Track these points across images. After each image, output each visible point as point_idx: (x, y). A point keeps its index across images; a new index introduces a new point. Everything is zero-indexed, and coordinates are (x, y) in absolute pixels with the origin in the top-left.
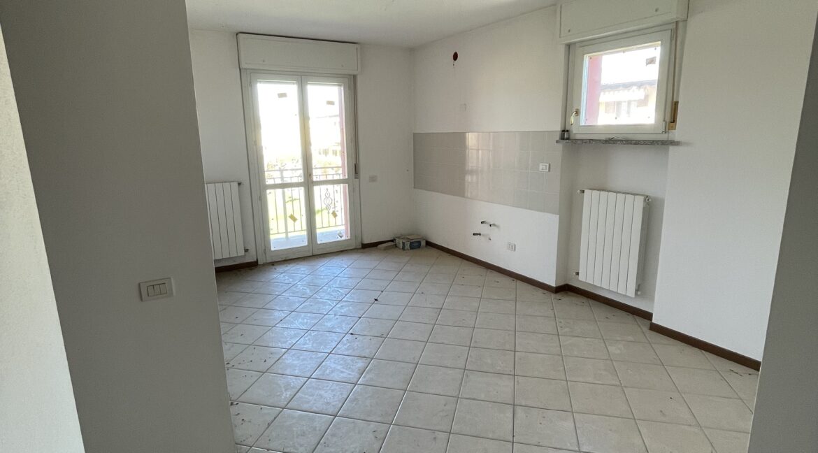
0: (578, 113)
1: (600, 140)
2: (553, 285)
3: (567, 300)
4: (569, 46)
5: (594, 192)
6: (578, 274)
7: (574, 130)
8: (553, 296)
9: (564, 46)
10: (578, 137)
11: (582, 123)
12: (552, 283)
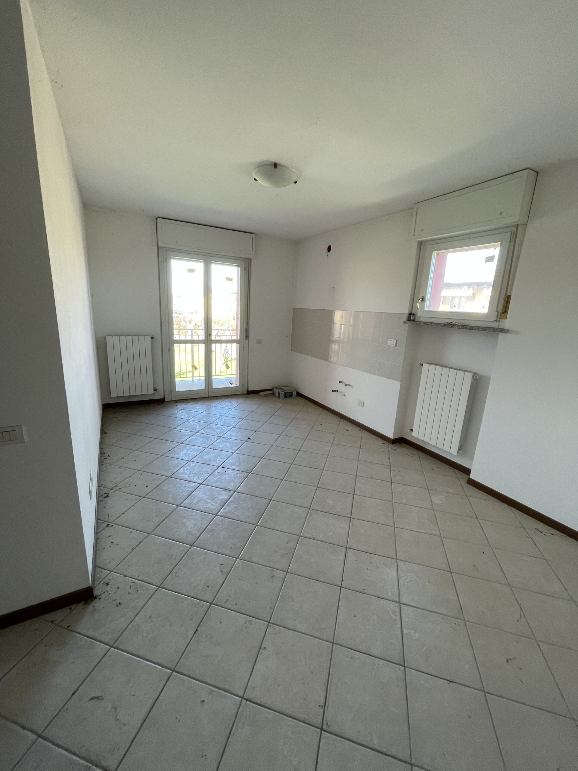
0: (423, 300)
1: (440, 324)
2: (391, 437)
3: (401, 451)
4: (420, 244)
5: (431, 366)
6: (412, 430)
7: (419, 314)
8: (391, 446)
9: (417, 243)
10: (422, 320)
11: (426, 309)
12: (390, 435)
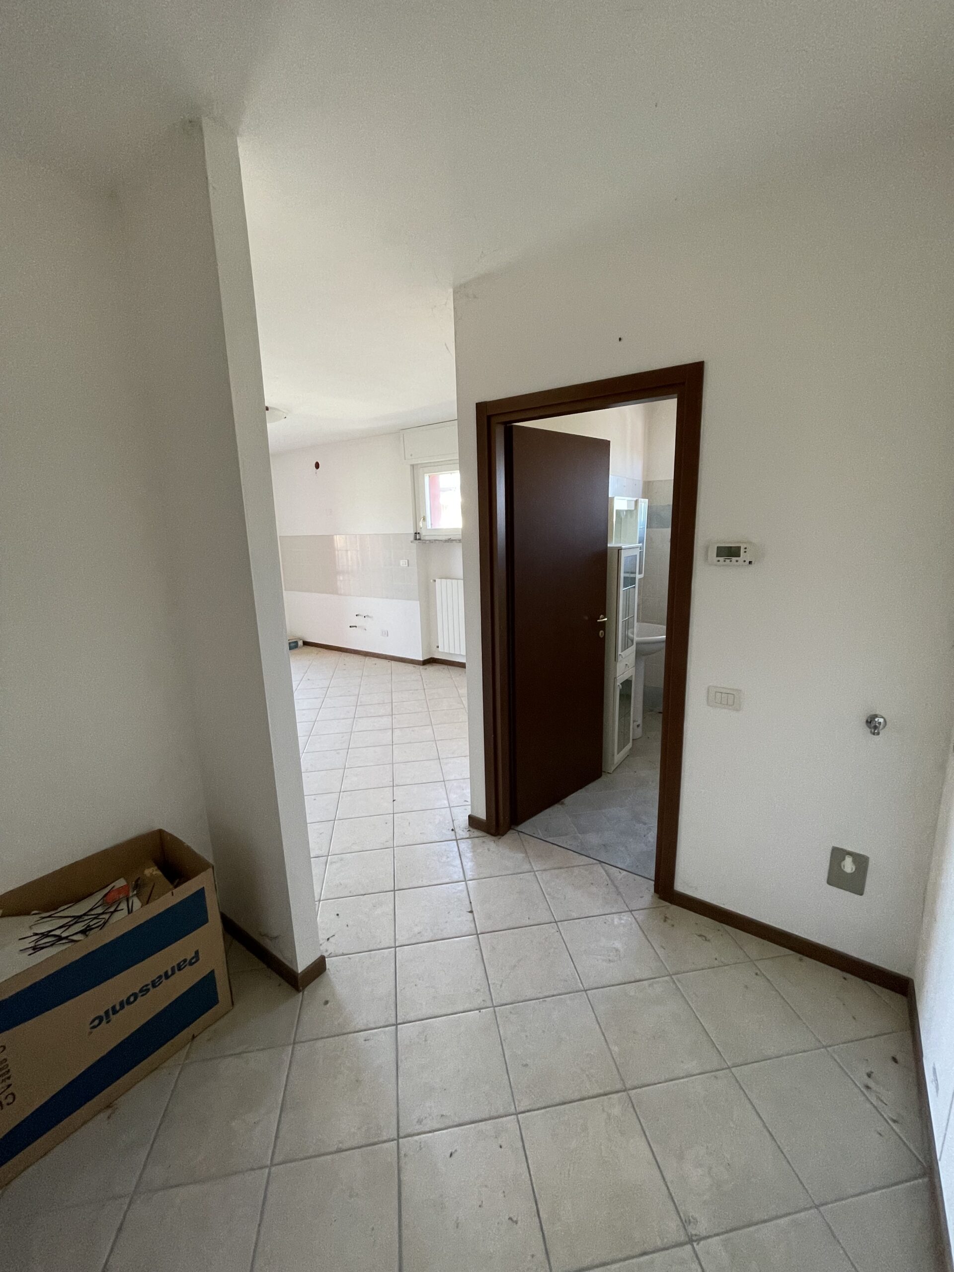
0: (424, 519)
1: (441, 541)
2: (421, 659)
3: (431, 669)
4: (413, 466)
5: (443, 580)
6: (438, 647)
7: (423, 533)
8: (422, 667)
9: (409, 466)
10: (427, 538)
11: (429, 527)
12: (421, 658)
